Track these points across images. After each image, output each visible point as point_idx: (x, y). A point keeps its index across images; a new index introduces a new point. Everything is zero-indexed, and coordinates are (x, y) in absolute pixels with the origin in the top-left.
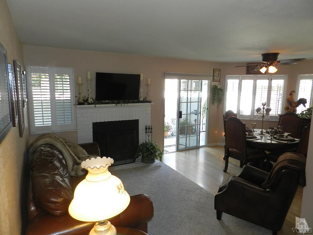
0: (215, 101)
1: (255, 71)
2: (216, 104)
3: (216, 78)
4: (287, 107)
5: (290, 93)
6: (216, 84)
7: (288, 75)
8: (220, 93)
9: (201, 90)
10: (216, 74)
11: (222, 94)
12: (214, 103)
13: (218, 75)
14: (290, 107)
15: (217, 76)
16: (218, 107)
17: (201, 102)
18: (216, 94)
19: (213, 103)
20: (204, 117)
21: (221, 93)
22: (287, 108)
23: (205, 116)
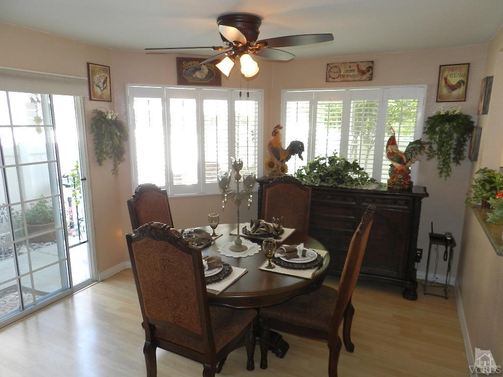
0: (105, 156)
1: (196, 77)
2: (109, 163)
3: (98, 90)
4: (270, 162)
5: (273, 130)
6: (103, 107)
7: (263, 90)
8: (116, 134)
9: (54, 125)
10: (98, 78)
11: (120, 137)
12: (103, 162)
13: (104, 83)
14: (276, 161)
15: (101, 84)
16: (115, 171)
17: (58, 161)
18: (103, 135)
19: (100, 162)
20: (79, 202)
21: (119, 134)
22: (270, 165)
23: (81, 197)
